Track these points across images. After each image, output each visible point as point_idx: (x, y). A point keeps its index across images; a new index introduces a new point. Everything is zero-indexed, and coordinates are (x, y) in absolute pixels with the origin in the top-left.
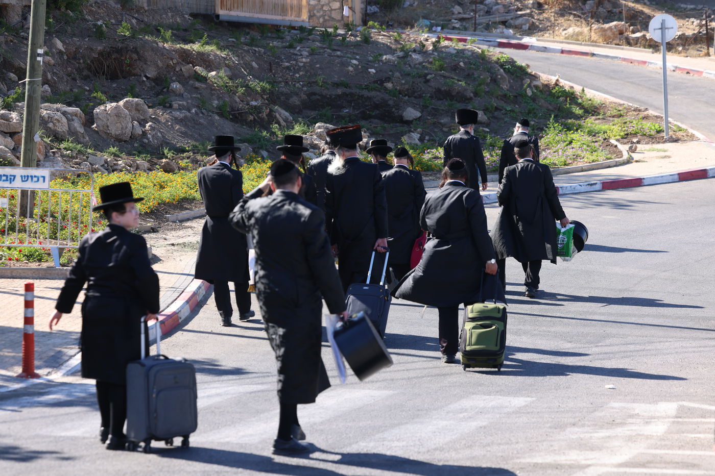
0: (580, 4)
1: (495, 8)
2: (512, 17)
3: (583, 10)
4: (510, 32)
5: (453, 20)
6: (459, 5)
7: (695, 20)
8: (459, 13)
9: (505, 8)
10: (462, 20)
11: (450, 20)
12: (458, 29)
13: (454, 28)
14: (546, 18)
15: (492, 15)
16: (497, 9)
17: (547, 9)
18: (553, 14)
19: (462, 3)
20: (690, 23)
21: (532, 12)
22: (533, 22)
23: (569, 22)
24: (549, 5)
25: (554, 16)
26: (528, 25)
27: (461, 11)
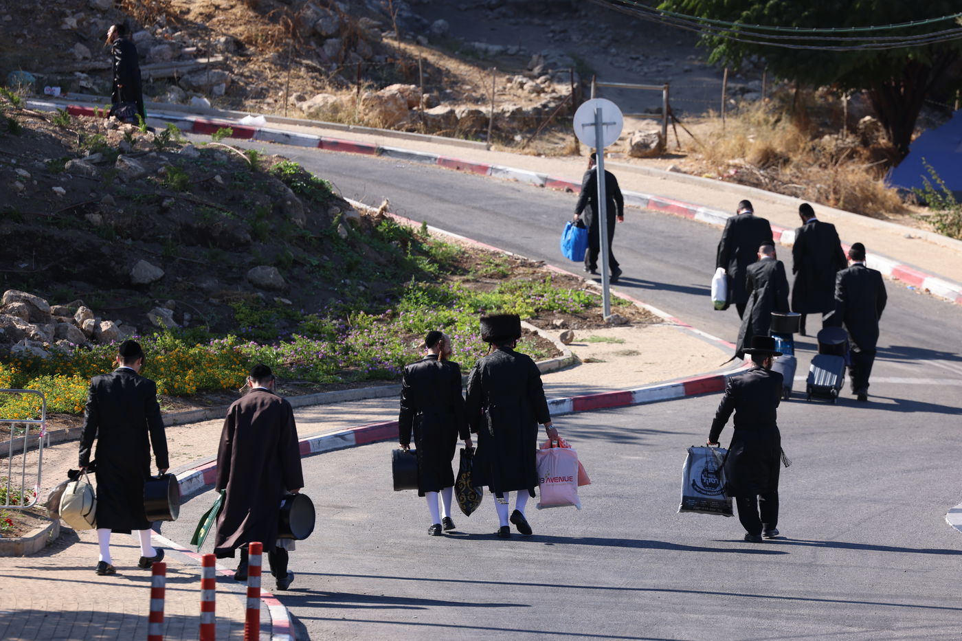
0: (313, 45)
1: (154, 50)
2: (189, 68)
3: (318, 56)
4: (205, 103)
5: (78, 74)
6: (81, 42)
7: (524, 80)
8: (85, 58)
9: (174, 50)
10: (93, 72)
11: (72, 73)
12: (91, 91)
13: (82, 90)
14: (256, 73)
15: (149, 63)
16: (160, 53)
17: (254, 54)
18: (267, 65)
19: (86, 37)
20: (514, 84)
21: (226, 59)
22: (233, 81)
23: (300, 81)
24: (256, 45)
25: (270, 69)
26: (224, 85)
27: (89, 55)
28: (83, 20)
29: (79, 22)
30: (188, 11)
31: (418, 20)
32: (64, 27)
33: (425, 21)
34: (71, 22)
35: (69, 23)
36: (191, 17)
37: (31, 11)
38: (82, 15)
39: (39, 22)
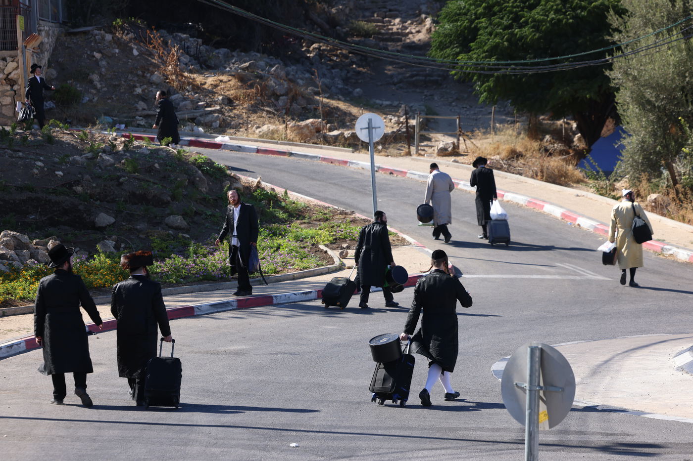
0: (273, 99)
1: (182, 104)
2: (200, 113)
3: (275, 106)
4: (201, 130)
5: (137, 117)
6: (143, 101)
7: (393, 118)
8: (144, 109)
9: (193, 104)
10: (147, 117)
11: (135, 117)
12: (143, 126)
13: (139, 126)
14: (237, 115)
15: (179, 111)
16: (185, 105)
17: (237, 105)
18: (244, 111)
19: (146, 98)
20: (386, 120)
21: (222, 108)
22: (224, 120)
23: (262, 119)
24: (239, 100)
25: (246, 113)
26: (218, 122)
27: (146, 107)
28: (146, 89)
29: (143, 91)
30: (205, 83)
31: (347, 89)
32: (135, 93)
33: (351, 90)
34: (139, 90)
35: (138, 91)
36: (206, 86)
37: (118, 85)
38: (145, 86)
39: (122, 91)
